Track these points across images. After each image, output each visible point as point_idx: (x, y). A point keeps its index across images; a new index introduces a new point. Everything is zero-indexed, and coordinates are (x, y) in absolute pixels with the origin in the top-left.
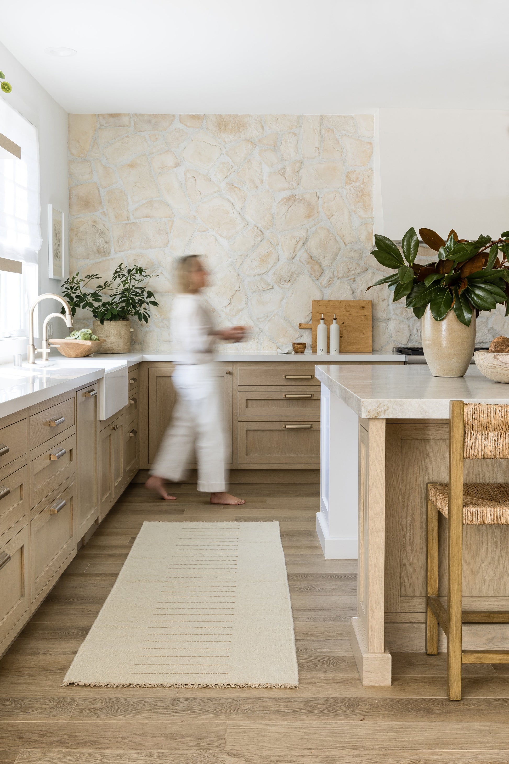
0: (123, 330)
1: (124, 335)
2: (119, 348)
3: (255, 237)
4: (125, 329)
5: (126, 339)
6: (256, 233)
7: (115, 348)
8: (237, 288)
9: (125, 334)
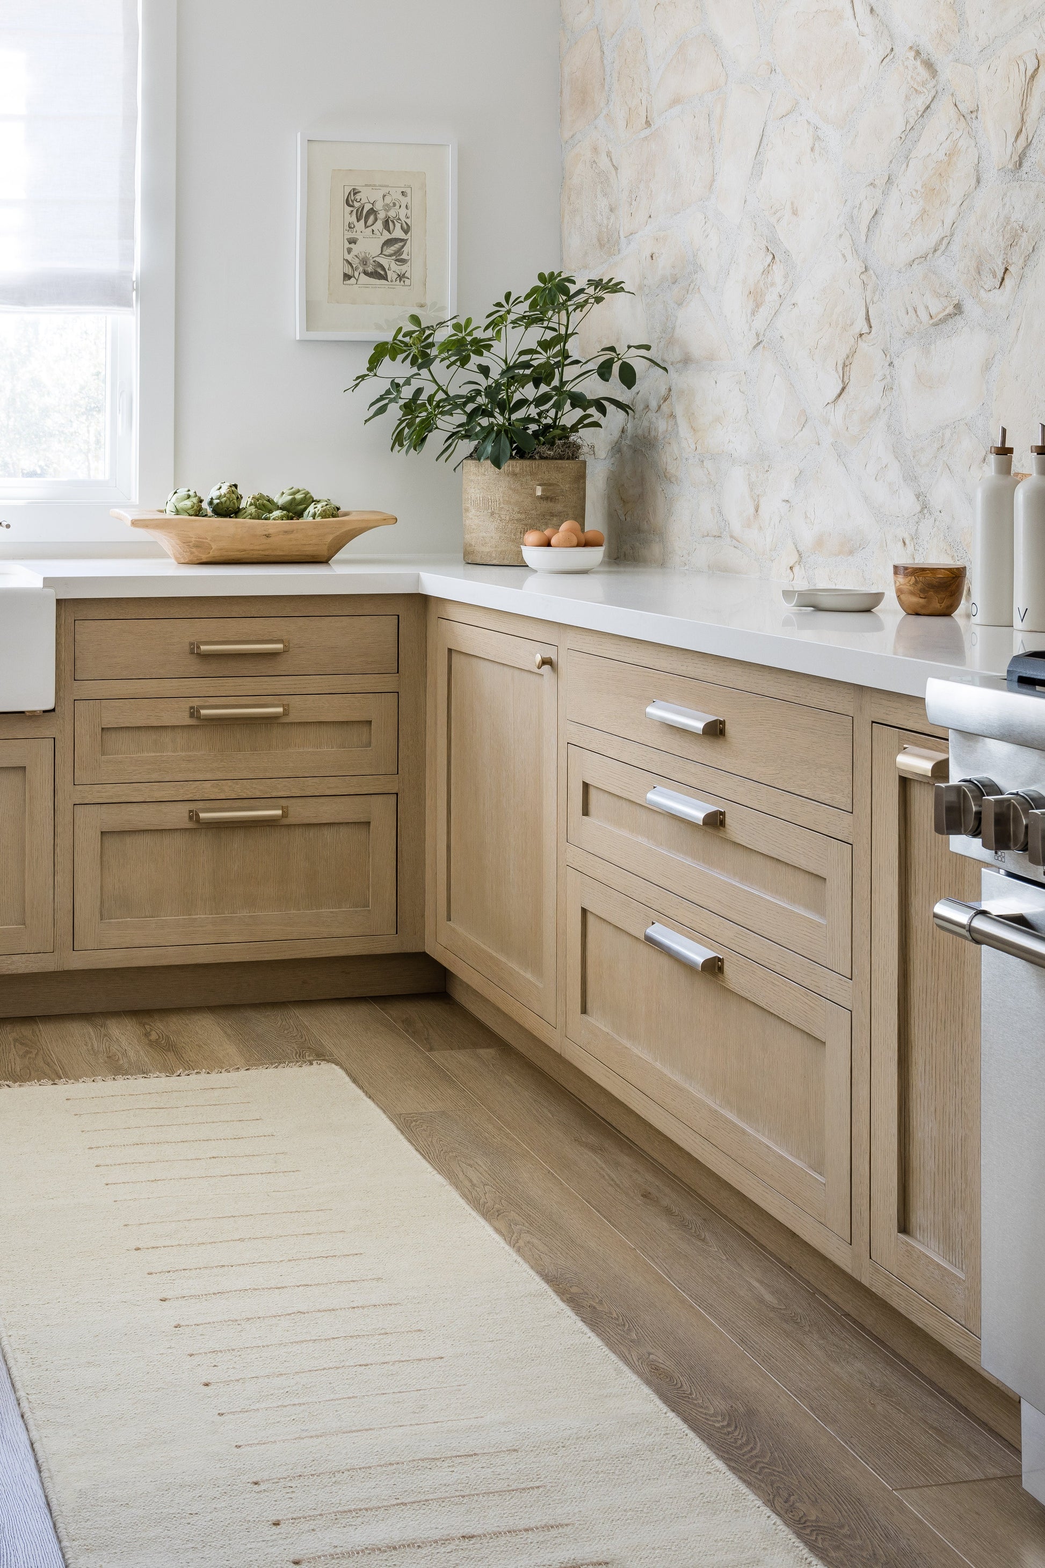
0: (501, 489)
1: (502, 505)
2: (486, 549)
3: (907, 98)
4: (511, 489)
5: (510, 520)
6: (909, 79)
7: (477, 548)
8: (861, 325)
9: (509, 503)
